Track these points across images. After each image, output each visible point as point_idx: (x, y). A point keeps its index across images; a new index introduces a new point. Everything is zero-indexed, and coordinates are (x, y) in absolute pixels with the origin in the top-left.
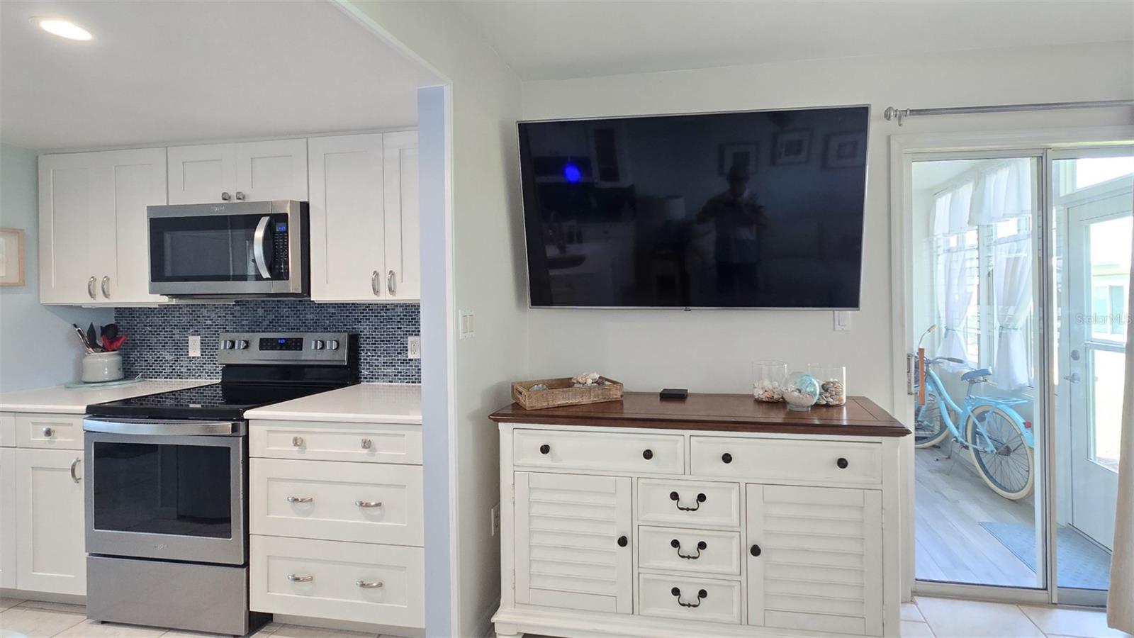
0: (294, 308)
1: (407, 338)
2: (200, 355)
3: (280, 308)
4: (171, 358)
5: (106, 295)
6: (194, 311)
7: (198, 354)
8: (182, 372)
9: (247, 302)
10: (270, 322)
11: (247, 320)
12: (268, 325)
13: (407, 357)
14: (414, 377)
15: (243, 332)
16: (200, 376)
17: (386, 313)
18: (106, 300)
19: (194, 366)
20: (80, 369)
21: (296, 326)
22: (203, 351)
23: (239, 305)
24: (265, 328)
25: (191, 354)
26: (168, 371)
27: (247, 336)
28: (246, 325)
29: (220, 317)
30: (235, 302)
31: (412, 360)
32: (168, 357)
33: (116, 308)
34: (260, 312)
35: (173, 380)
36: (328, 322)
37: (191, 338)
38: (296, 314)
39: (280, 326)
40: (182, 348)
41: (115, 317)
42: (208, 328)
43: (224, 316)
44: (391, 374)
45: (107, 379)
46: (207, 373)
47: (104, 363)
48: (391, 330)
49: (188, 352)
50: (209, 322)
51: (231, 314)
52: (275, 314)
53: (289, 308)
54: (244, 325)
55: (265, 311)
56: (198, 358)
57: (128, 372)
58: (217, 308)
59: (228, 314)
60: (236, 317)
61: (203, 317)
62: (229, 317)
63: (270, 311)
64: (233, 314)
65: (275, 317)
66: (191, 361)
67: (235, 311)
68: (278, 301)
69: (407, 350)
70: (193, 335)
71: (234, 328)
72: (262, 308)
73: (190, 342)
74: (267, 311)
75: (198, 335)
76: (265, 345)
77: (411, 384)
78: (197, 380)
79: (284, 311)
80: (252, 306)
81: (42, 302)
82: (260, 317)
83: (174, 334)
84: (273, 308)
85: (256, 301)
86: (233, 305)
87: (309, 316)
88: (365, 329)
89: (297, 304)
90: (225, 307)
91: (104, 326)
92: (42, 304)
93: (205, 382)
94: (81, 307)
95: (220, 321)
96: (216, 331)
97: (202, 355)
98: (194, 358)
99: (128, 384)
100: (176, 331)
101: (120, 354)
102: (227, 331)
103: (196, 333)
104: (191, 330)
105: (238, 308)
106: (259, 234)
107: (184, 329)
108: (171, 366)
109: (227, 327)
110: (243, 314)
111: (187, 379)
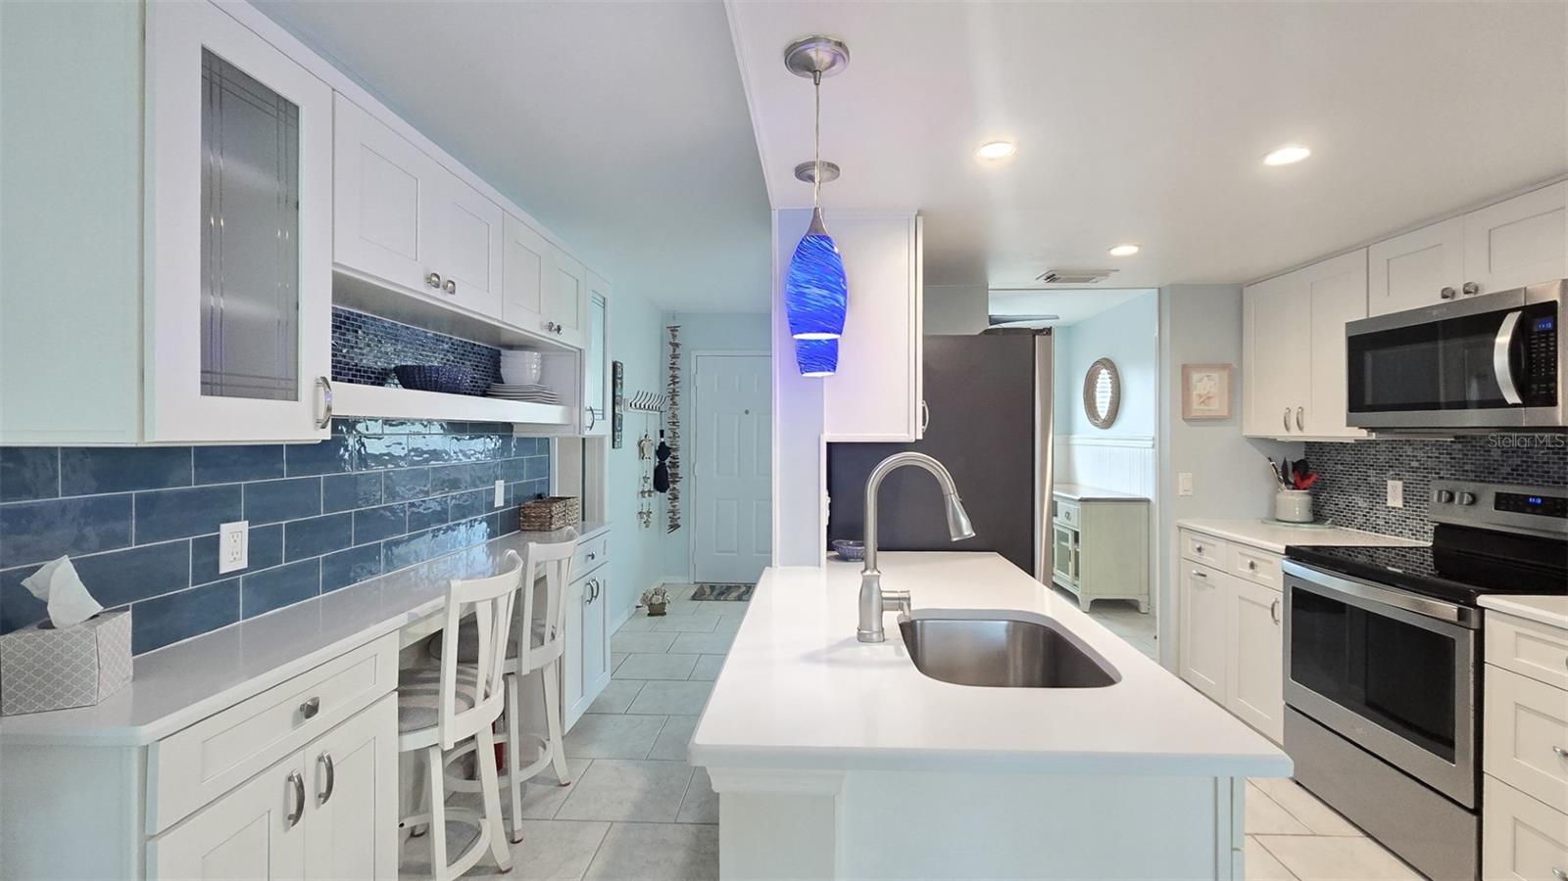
2: (1401, 506)
4: (1365, 505)
5: (1301, 428)
6: (1395, 448)
7: (1399, 504)
8: (1378, 525)
9: (1473, 438)
10: (1513, 470)
11: (1472, 464)
12: (1508, 474)
15: (1466, 480)
16: (1401, 532)
18: (1300, 433)
19: (1394, 518)
20: (1274, 506)
22: (1406, 501)
23: (1460, 443)
24: (1504, 478)
25: (1390, 503)
26: (1361, 520)
27: (1473, 487)
28: (1472, 471)
29: (1431, 457)
30: (1455, 437)
32: (1362, 503)
33: (1307, 442)
34: (1495, 453)
35: (1368, 533)
37: (1390, 483)
38: (1563, 459)
39: (1532, 476)
40: (1378, 494)
41: (1305, 452)
42: (1413, 472)
43: (1436, 457)
45: (1298, 520)
46: (1412, 530)
47: (1296, 502)
49: (1386, 500)
50: (1415, 464)
51: (1447, 454)
52: (1521, 457)
54: (1467, 471)
55: (1503, 452)
56: (1399, 509)
57: (1317, 516)
58: (1427, 445)
59: (1443, 454)
60: (1454, 458)
61: (1407, 456)
62: (1445, 458)
63: (1513, 452)
64: (1451, 454)
65: (1523, 462)
66: (1390, 512)
67: (1454, 450)
70: (1393, 479)
71: (1452, 474)
73: (1389, 487)
75: (1400, 479)
76: (1503, 502)
78: (1396, 538)
79: (1540, 454)
80: (1482, 444)
81: (1244, 434)
82: (1494, 461)
83: (1369, 476)
86: (1451, 442)
90: (1439, 445)
91: (1295, 461)
92: (1246, 437)
93: (1409, 542)
94: (1275, 440)
95: (1430, 464)
96: (1424, 477)
97: (1405, 506)
98: (1394, 508)
99: (1318, 528)
100: (1371, 472)
101: (1309, 494)
102: (1442, 478)
103: (1397, 477)
104: (1391, 473)
105: (1460, 446)
106: (1503, 339)
107: (1382, 470)
108: (1365, 516)
109: (1442, 472)
110: (1467, 455)
111: (1384, 533)
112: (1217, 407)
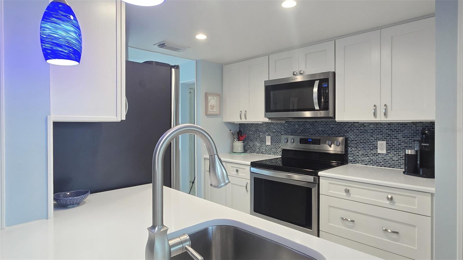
0: (313, 124)
1: (377, 142)
2: (270, 145)
3: (306, 124)
4: (259, 145)
5: (246, 118)
6: (268, 125)
7: (269, 144)
8: (263, 151)
9: (291, 121)
10: (301, 131)
11: (290, 130)
12: (300, 132)
13: (377, 152)
14: (381, 164)
15: (289, 135)
16: (270, 153)
17: (363, 128)
18: (245, 120)
19: (268, 149)
20: (232, 147)
21: (314, 133)
22: (271, 143)
23: (287, 123)
24: (299, 134)
25: (267, 144)
26: (258, 150)
28: (290, 132)
29: (279, 128)
30: (285, 121)
31: (380, 154)
32: (258, 145)
33: (239, 124)
34: (297, 126)
35: (260, 154)
36: (330, 132)
37: (267, 137)
38: (314, 127)
39: (306, 133)
40: (263, 141)
41: (239, 127)
42: (274, 133)
43: (280, 128)
44: (366, 160)
45: (240, 152)
46: (273, 152)
47: (239, 145)
48: (367, 137)
49: (266, 143)
50: (274, 130)
51: (284, 127)
52: (303, 127)
53: (310, 124)
55: (299, 126)
56: (269, 145)
57: (245, 150)
58: (278, 124)
60: (285, 128)
61: (272, 128)
62: (283, 128)
63: (301, 126)
65: (304, 129)
66: (267, 147)
67: (285, 125)
68: (305, 121)
69: (377, 148)
70: (267, 136)
71: (285, 133)
72: (298, 124)
73: (266, 138)
74: (300, 126)
76: (302, 141)
77: (379, 167)
78: (269, 155)
79: (308, 126)
80: (293, 123)
81: (224, 121)
82: (296, 128)
83: (260, 135)
84: (303, 124)
85: (295, 121)
86: (285, 123)
87: (320, 129)
88: (351, 136)
89: (314, 123)
90: (281, 124)
92: (223, 122)
93: (277, 157)
94: (234, 123)
95: (279, 130)
96: (277, 134)
97: (271, 144)
98: (268, 145)
100: (261, 134)
101: (243, 142)
103: (269, 135)
104: (267, 134)
107: (264, 133)
108: (259, 148)
109: (282, 133)
110: (289, 127)
111: (265, 154)
112: (216, 110)
